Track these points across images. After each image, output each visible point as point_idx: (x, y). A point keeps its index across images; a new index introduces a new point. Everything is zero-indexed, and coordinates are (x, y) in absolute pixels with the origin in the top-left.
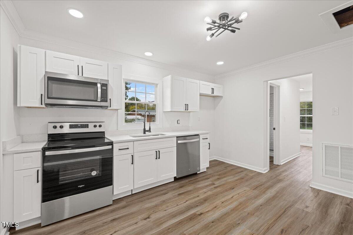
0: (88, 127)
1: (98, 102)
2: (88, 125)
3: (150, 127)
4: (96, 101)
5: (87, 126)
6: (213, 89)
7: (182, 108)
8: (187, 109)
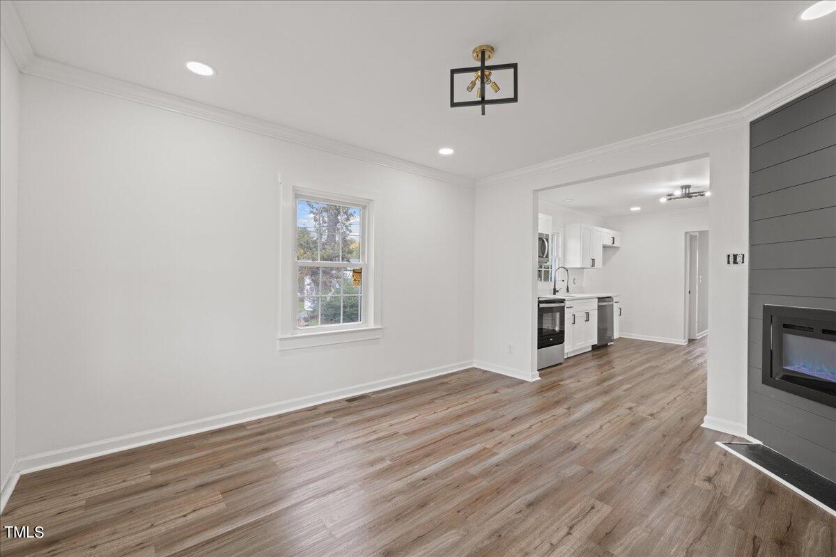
6: (614, 238)
7: (589, 264)
8: (593, 265)
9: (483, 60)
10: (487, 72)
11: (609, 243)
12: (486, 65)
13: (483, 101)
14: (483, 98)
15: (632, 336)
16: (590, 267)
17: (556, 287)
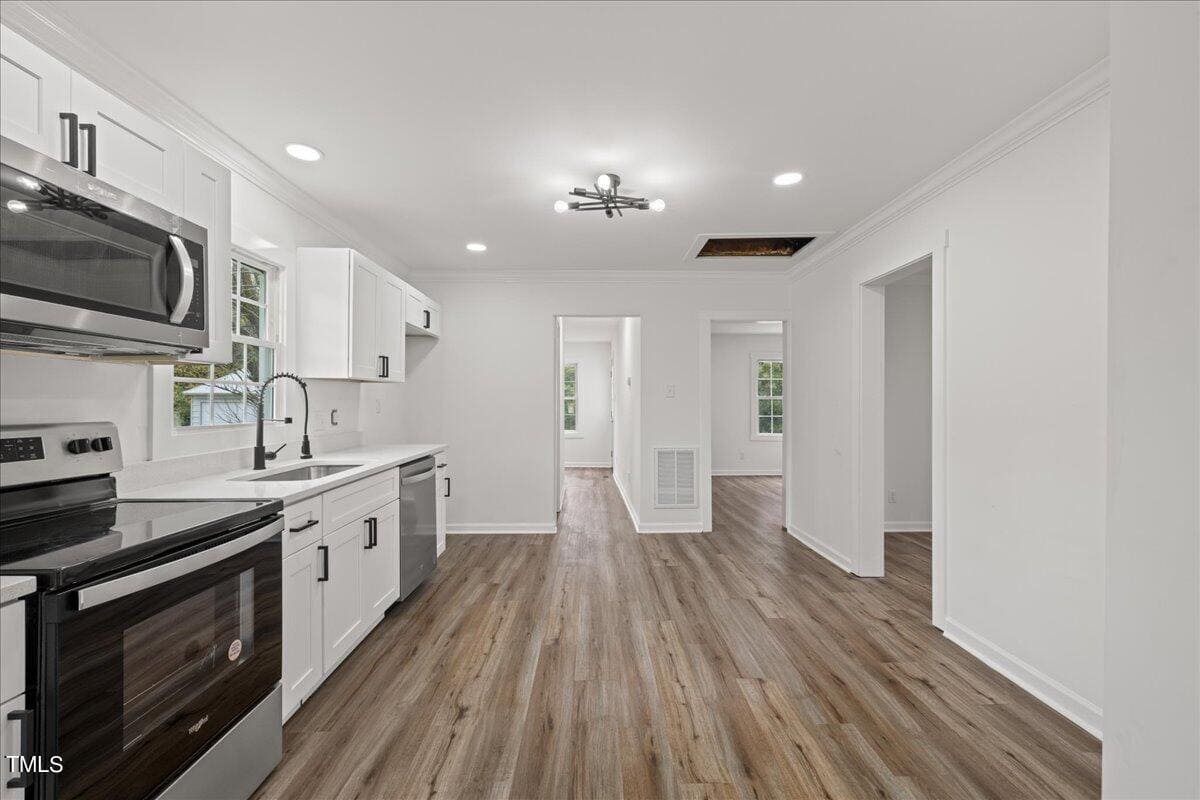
0: (40, 456)
1: (174, 324)
2: (38, 441)
3: (306, 437)
4: (166, 320)
5: (31, 449)
6: (428, 313)
7: (372, 370)
8: (385, 374)
11: (419, 322)
15: (465, 528)
16: (374, 377)
17: (266, 443)
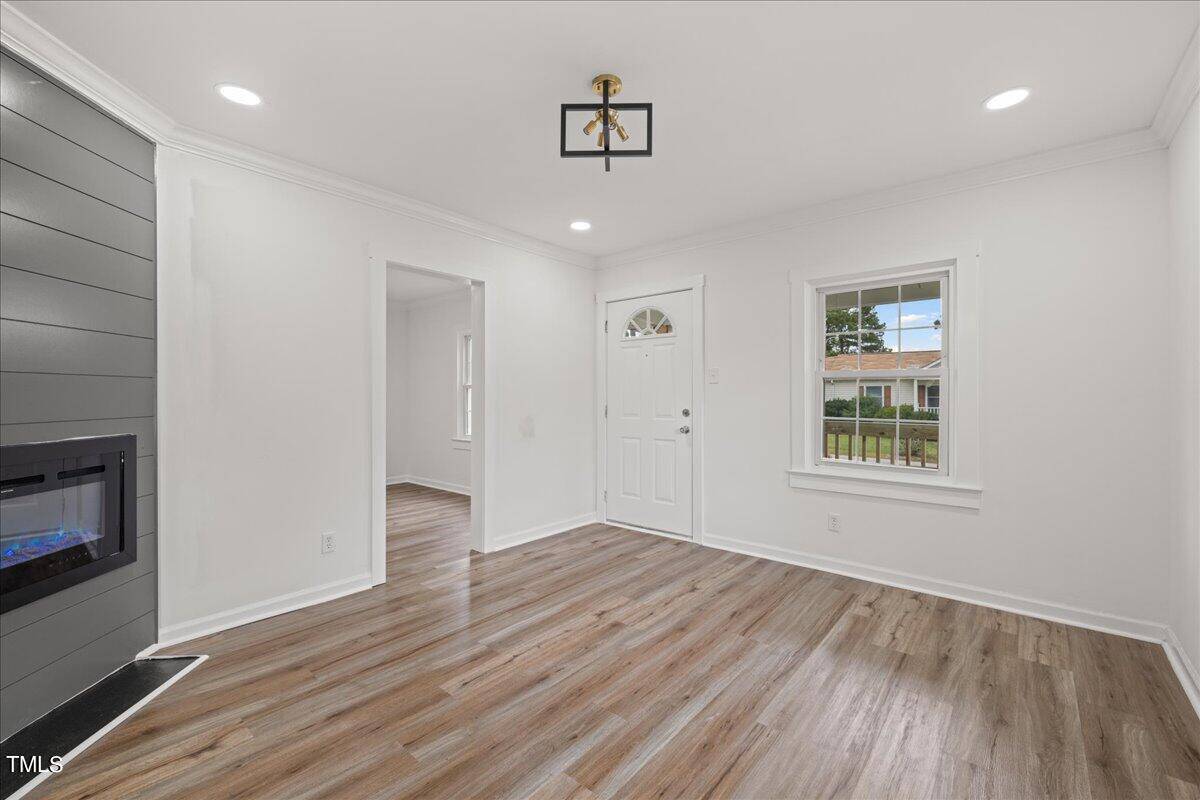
9: (606, 95)
10: (611, 112)
12: (610, 102)
13: (607, 152)
14: (607, 148)
